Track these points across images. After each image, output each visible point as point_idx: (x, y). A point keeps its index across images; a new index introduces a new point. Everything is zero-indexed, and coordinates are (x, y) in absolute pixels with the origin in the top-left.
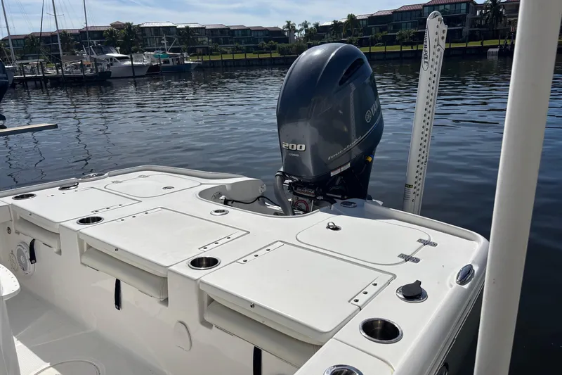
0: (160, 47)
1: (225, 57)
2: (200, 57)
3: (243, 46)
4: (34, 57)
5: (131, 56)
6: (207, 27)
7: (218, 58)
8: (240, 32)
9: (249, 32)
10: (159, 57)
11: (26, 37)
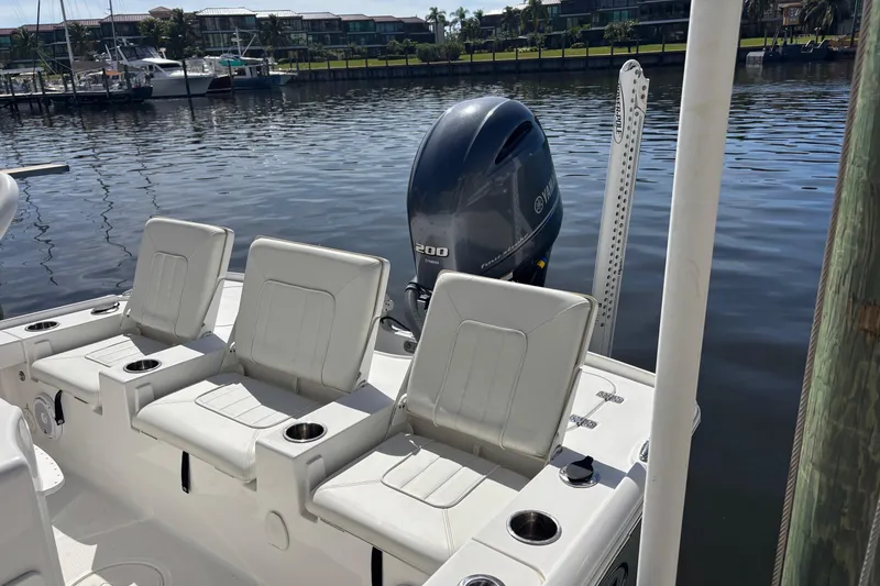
0: (230, 49)
1: (334, 65)
2: (294, 65)
3: (363, 47)
4: (27, 65)
5: (184, 63)
6: (305, 17)
7: (323, 66)
8: (358, 26)
9: (371, 25)
10: (229, 65)
11: (14, 32)
